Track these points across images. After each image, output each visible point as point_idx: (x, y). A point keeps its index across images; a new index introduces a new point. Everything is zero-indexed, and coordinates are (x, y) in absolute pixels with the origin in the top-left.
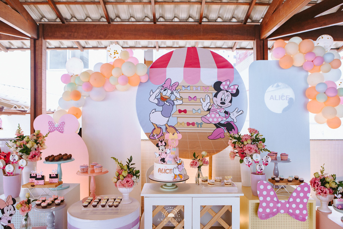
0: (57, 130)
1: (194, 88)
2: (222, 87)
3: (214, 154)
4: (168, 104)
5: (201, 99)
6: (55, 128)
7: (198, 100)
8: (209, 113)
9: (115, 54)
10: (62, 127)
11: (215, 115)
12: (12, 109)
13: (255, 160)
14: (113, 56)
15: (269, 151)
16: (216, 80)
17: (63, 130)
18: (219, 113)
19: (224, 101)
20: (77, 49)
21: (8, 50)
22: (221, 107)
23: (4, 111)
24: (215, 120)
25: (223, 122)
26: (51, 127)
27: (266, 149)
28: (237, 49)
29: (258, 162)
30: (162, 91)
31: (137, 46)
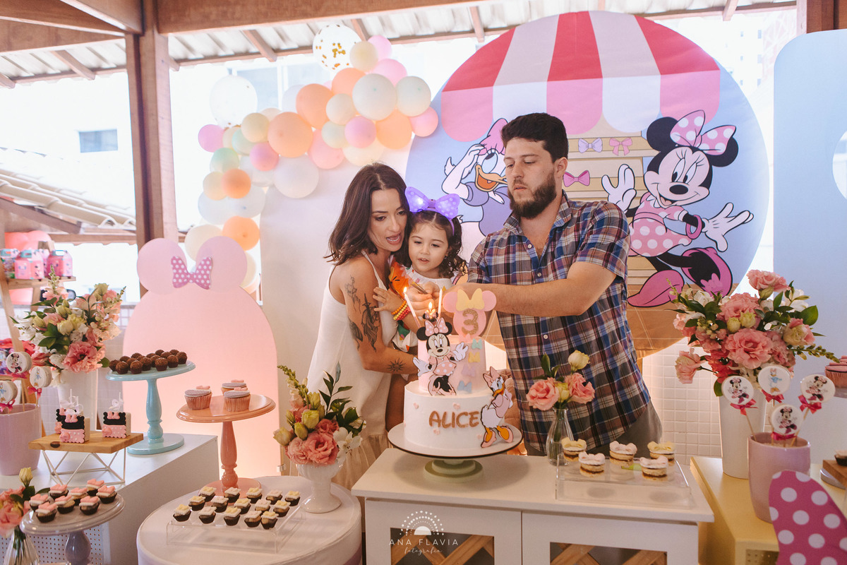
0: (194, 281)
1: (580, 143)
2: (675, 136)
3: (648, 354)
4: (500, 200)
5: (606, 179)
6: (189, 276)
7: (595, 184)
8: (633, 222)
9: (335, 56)
10: (205, 274)
11: (652, 229)
12: (100, 226)
13: (768, 392)
14: (331, 61)
15: (830, 356)
16: (655, 114)
17: (208, 282)
18: (666, 221)
19: (684, 181)
20: (259, 55)
21: (96, 74)
22: (673, 202)
23: (82, 232)
24: (652, 244)
25: (678, 252)
26: (177, 273)
27: (819, 348)
28: (739, 8)
29: (778, 398)
30: (481, 159)
31: (420, 33)
